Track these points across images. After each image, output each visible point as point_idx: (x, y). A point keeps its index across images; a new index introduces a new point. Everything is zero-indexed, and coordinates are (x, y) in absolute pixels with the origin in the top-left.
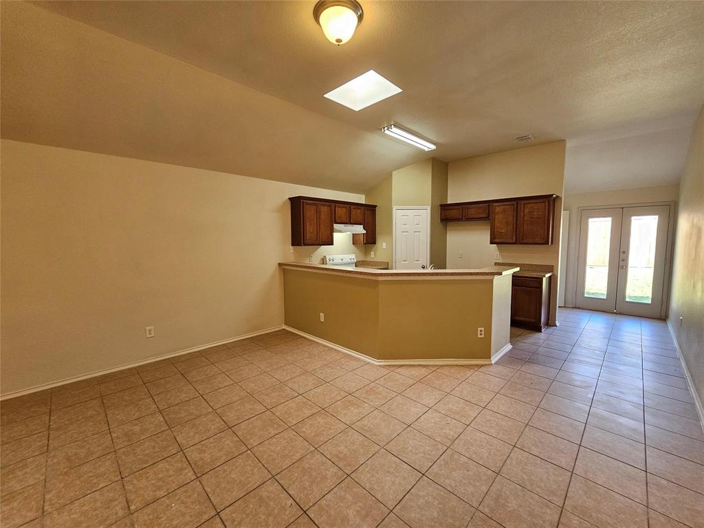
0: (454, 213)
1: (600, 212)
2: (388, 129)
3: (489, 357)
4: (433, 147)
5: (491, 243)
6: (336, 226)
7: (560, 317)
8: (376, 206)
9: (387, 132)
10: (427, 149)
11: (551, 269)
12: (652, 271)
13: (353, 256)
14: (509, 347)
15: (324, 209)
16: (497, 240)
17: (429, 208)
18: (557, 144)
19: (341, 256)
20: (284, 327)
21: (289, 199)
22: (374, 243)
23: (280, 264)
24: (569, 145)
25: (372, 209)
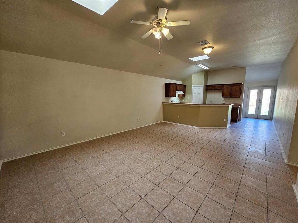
0: (211, 88)
1: (254, 88)
2: (199, 65)
3: (227, 126)
4: (208, 68)
5: (222, 97)
6: (177, 91)
7: (242, 119)
8: (186, 85)
9: (198, 65)
10: (205, 69)
11: (240, 105)
12: (268, 107)
13: (179, 101)
14: (230, 125)
15: (175, 86)
16: (224, 96)
17: (203, 86)
18: (244, 68)
19: (176, 101)
20: (163, 121)
21: (165, 83)
22: (185, 97)
23: (163, 103)
24: (247, 68)
25: (185, 86)
